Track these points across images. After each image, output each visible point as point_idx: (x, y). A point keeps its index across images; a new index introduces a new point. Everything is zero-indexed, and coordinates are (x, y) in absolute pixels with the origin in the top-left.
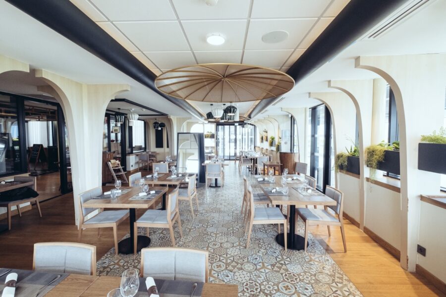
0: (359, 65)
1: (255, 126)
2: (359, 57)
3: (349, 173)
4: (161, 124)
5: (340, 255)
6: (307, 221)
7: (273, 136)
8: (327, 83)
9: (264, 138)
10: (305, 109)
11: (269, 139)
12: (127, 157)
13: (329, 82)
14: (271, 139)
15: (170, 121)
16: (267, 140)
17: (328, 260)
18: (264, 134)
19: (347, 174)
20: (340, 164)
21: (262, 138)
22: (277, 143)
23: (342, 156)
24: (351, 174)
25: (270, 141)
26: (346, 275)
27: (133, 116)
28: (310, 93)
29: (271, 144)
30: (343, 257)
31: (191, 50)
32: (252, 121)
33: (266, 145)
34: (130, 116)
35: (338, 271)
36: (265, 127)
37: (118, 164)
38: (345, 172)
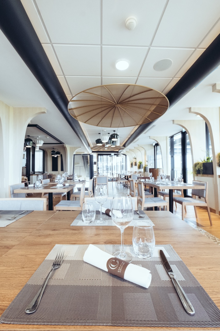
0: (216, 89)
1: (126, 155)
2: (215, 84)
3: (205, 175)
4: (57, 152)
5: (208, 227)
6: (183, 203)
7: (141, 161)
8: (188, 110)
9: (134, 164)
10: (166, 137)
11: (138, 164)
12: (30, 176)
13: (190, 109)
14: (139, 164)
15: (64, 148)
16: (136, 165)
17: (201, 230)
18: (134, 161)
19: (203, 176)
20: (198, 169)
21: (132, 164)
22: (144, 166)
23: (198, 164)
24: (206, 175)
25: (139, 165)
26: (217, 238)
27: (39, 141)
28: (173, 121)
29: (140, 167)
30: (211, 228)
31: (101, 75)
32: (124, 151)
33: (135, 168)
34: (37, 141)
35: (211, 236)
36: (134, 155)
37: (26, 179)
38: (201, 175)
